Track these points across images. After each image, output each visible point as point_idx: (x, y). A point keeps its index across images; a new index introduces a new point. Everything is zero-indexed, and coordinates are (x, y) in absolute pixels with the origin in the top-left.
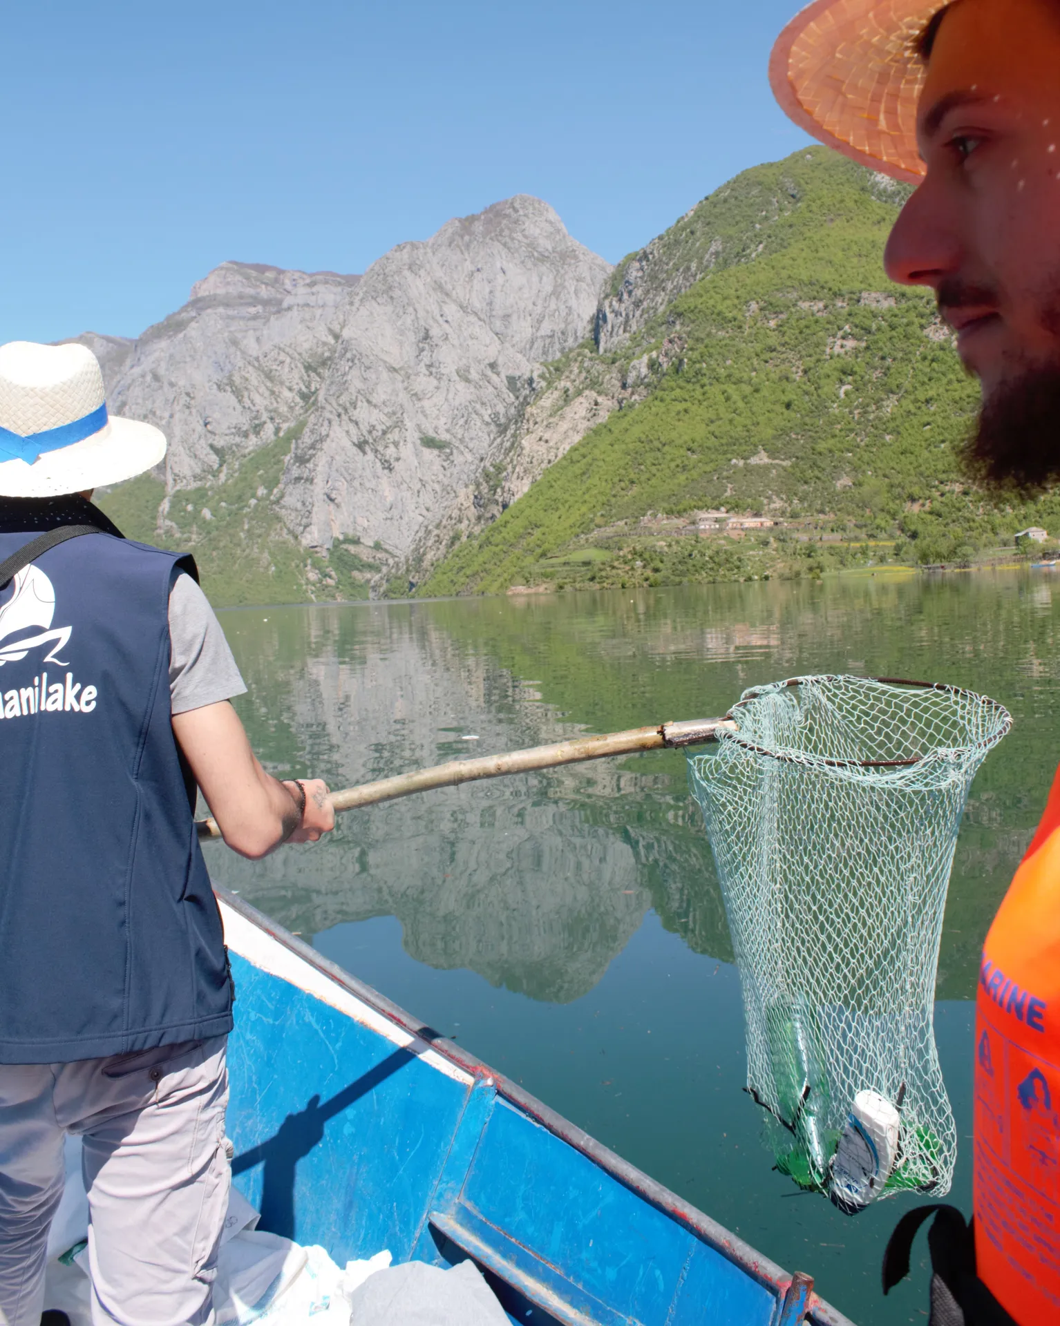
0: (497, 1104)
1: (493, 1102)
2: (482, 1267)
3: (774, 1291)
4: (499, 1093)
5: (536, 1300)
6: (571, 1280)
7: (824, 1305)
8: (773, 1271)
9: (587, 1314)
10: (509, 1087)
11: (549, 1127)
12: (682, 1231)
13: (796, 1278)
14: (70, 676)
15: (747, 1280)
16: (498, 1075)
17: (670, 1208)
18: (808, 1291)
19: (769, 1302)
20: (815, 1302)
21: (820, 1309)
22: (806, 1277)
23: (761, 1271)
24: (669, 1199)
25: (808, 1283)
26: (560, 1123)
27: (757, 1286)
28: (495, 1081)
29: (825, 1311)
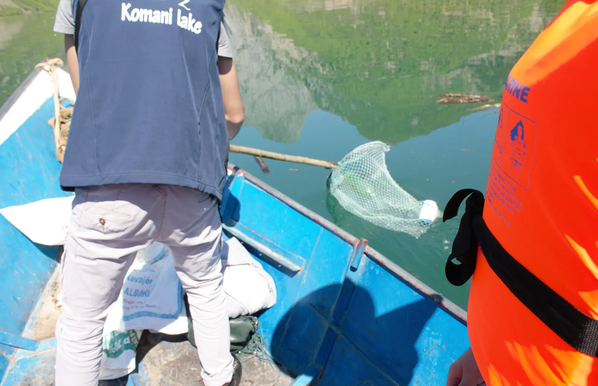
0: (245, 183)
1: (243, 182)
2: (240, 240)
3: (352, 245)
4: (246, 178)
5: (262, 251)
6: (275, 244)
7: (371, 249)
8: (352, 238)
9: (281, 255)
10: (249, 176)
11: (265, 190)
12: (318, 226)
13: (361, 240)
14: (190, 15)
15: (342, 241)
16: (245, 172)
17: (313, 218)
18: (365, 245)
19: (350, 248)
20: (368, 248)
21: (370, 251)
22: (365, 240)
23: (347, 239)
24: (313, 215)
25: (366, 242)
26: (270, 189)
27: (346, 244)
28: (244, 174)
29: (371, 251)
